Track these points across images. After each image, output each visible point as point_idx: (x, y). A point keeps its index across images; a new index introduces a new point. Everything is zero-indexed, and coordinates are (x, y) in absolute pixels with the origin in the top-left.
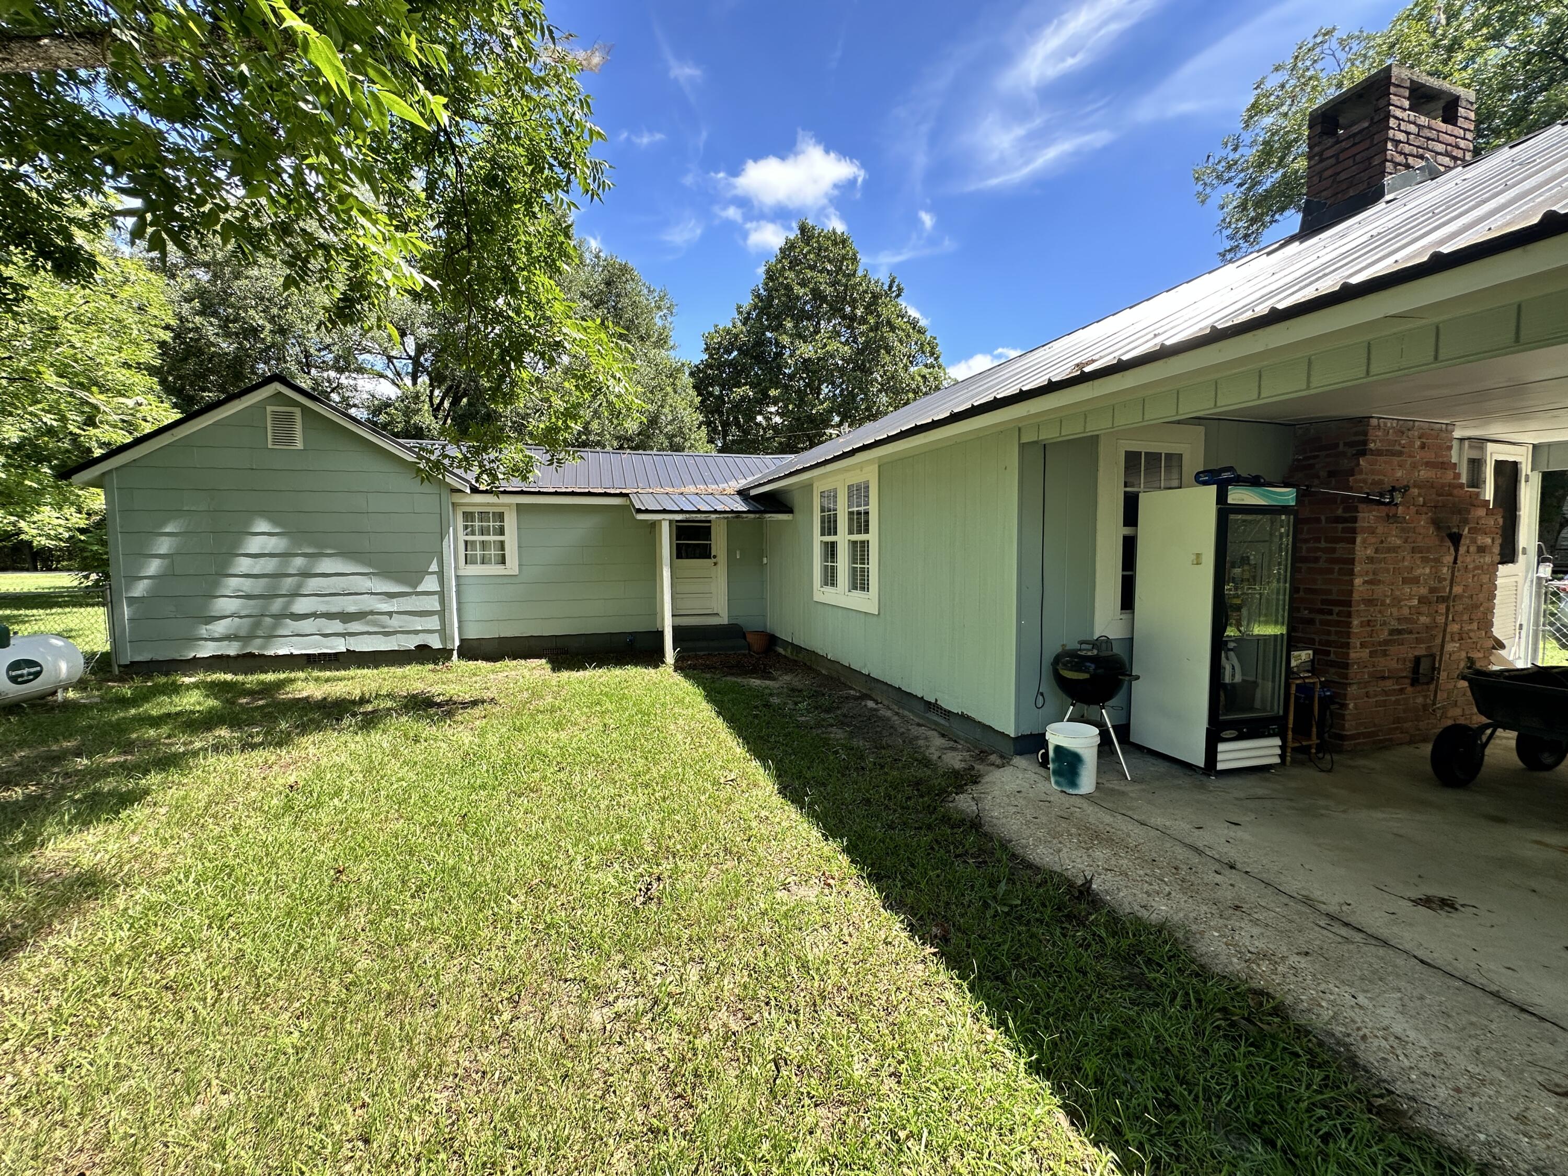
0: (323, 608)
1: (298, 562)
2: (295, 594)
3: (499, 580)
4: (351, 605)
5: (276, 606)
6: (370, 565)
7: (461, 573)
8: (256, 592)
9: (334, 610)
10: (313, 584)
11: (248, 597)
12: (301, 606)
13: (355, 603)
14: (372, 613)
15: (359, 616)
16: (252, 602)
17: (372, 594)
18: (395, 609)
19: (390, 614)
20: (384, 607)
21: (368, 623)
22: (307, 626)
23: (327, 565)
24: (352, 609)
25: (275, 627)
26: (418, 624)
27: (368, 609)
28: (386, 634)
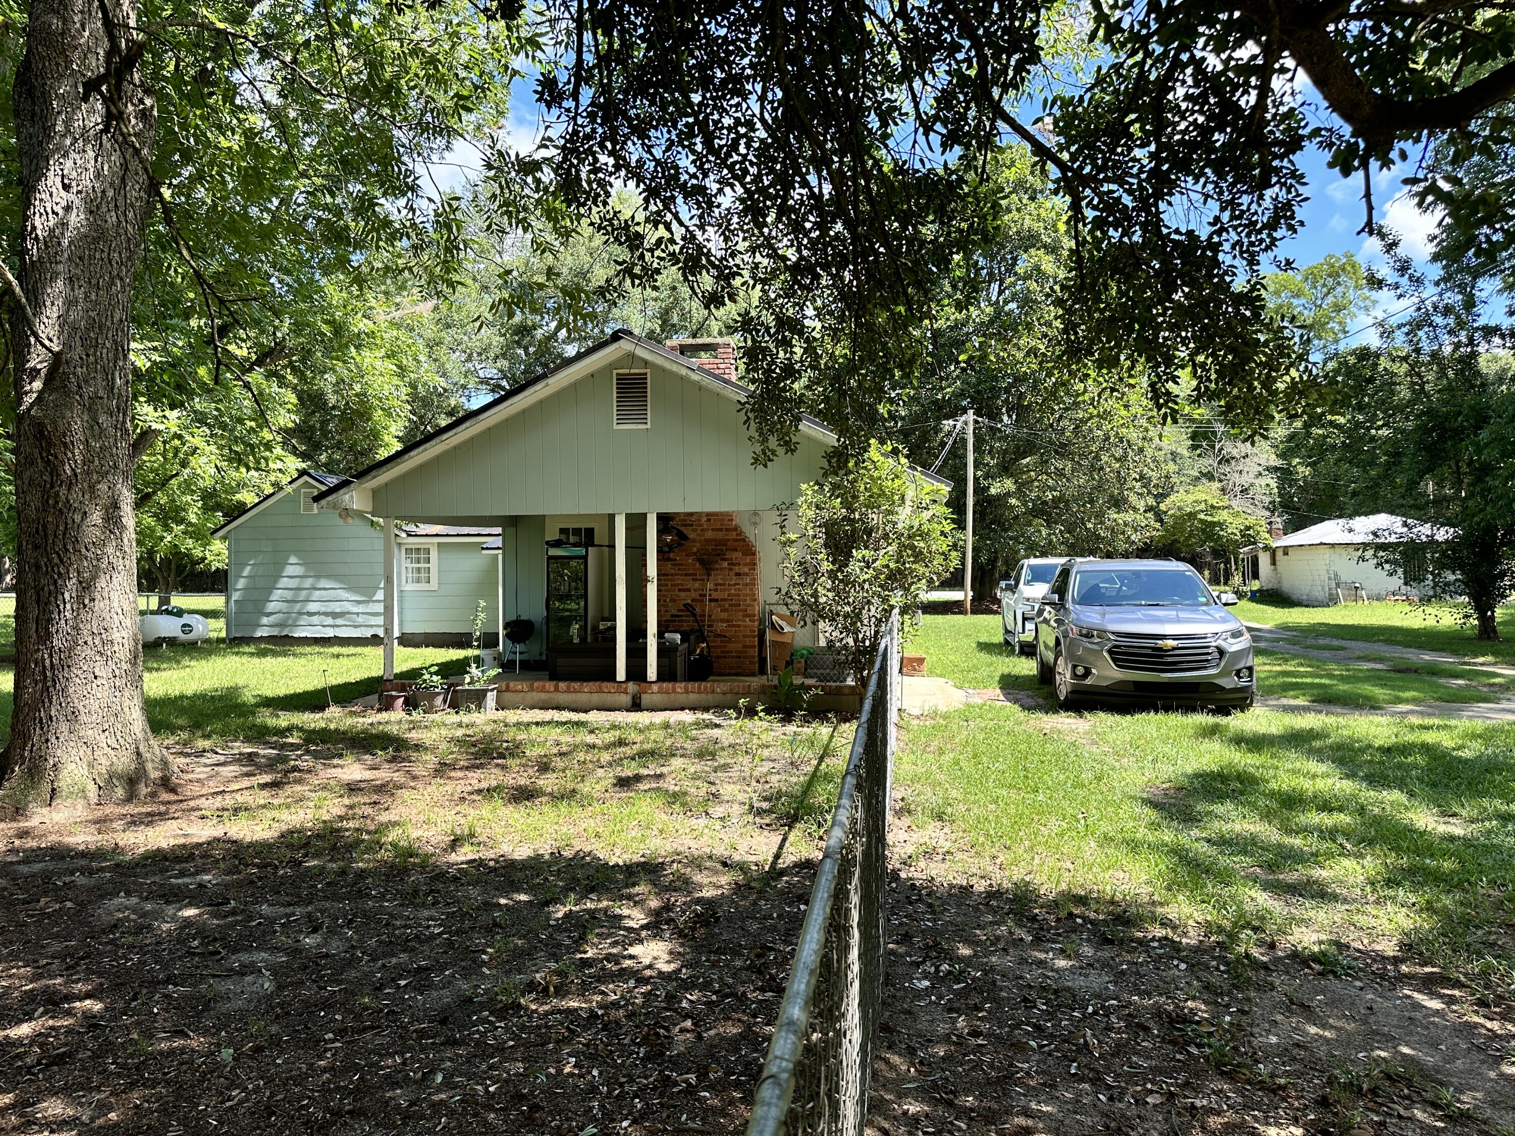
0: (323, 610)
2: (307, 601)
3: (426, 594)
4: (337, 607)
5: (298, 607)
6: (346, 584)
7: (403, 589)
8: (289, 599)
9: (328, 610)
11: (286, 601)
12: (312, 607)
13: (339, 606)
14: (348, 613)
15: (342, 615)
16: (287, 605)
17: (348, 601)
18: (360, 611)
19: (358, 614)
20: (355, 609)
21: (346, 620)
22: (315, 619)
23: (323, 583)
24: (338, 610)
25: (296, 620)
26: (372, 621)
27: (346, 610)
28: (356, 627)
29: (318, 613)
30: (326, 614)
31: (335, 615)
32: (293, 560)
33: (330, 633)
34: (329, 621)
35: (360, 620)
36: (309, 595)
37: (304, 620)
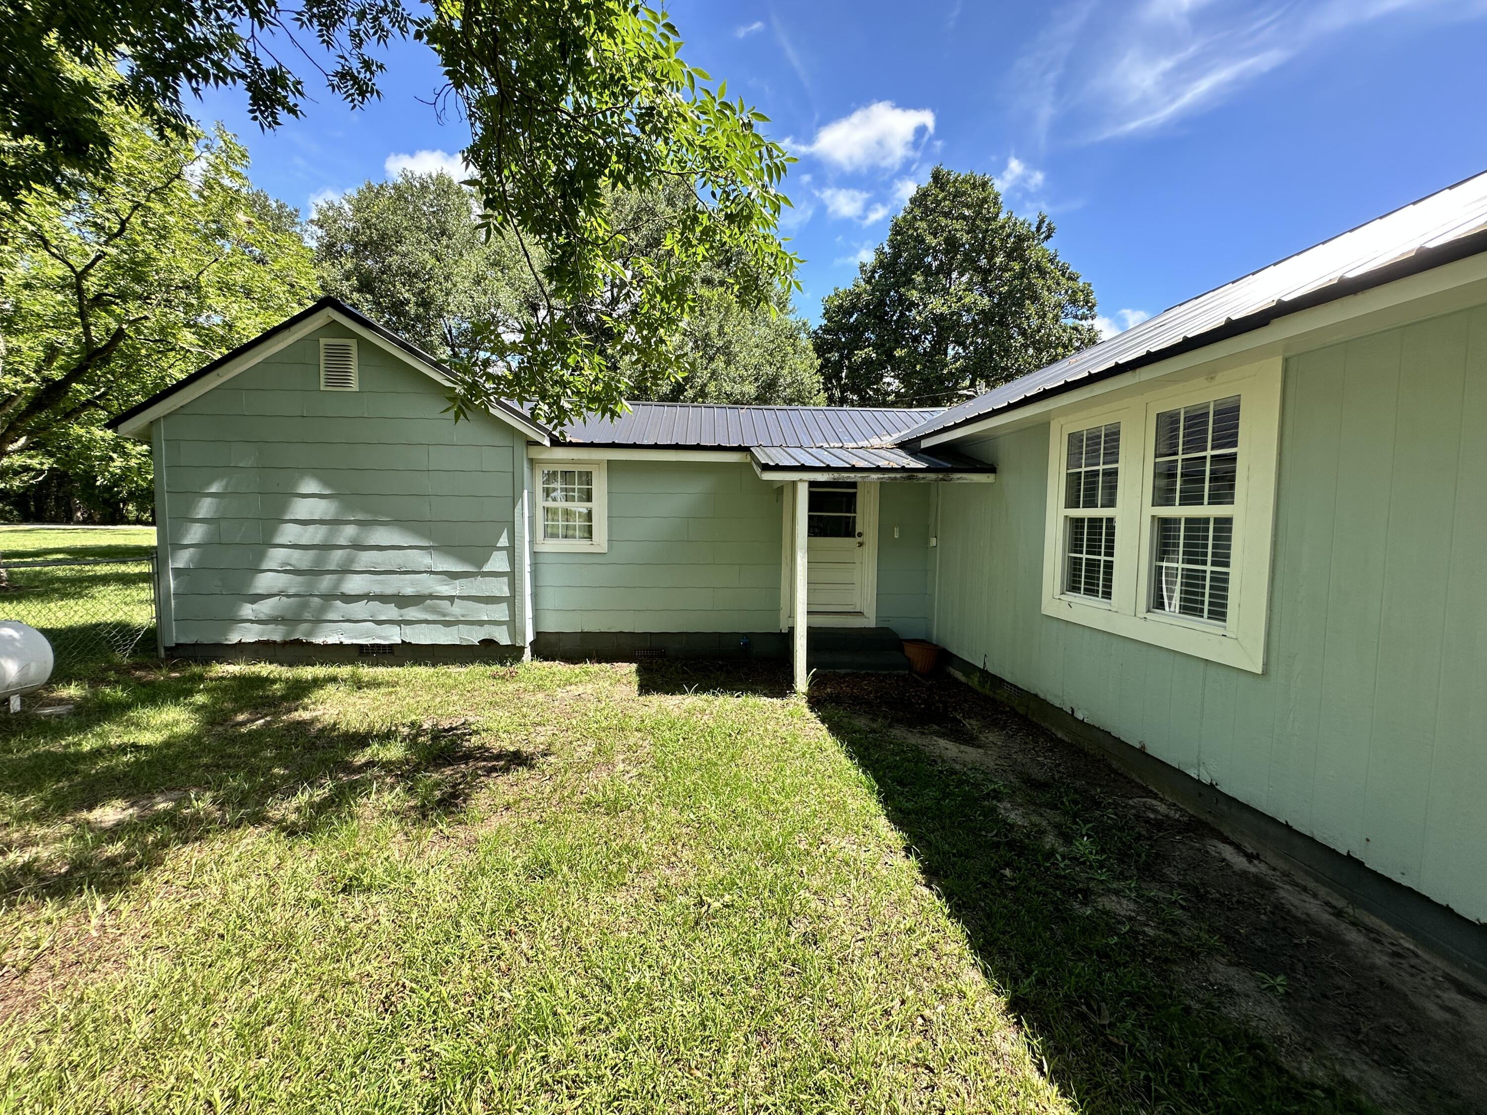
0: (376, 589)
1: (349, 532)
2: (345, 571)
3: (584, 559)
4: (407, 586)
5: (325, 583)
6: (429, 537)
7: (539, 548)
8: (304, 566)
9: (389, 591)
10: (366, 559)
11: (296, 572)
12: (354, 584)
13: (412, 584)
14: (431, 597)
15: (416, 600)
16: (300, 579)
17: (432, 572)
18: (458, 593)
19: (451, 599)
20: (445, 589)
21: (427, 610)
22: (359, 609)
23: (381, 536)
24: (409, 591)
25: (323, 609)
26: (485, 612)
27: (426, 592)
28: (447, 624)
29: (367, 597)
30: (383, 599)
31: (401, 601)
32: (310, 486)
33: (393, 636)
34: (391, 611)
35: (457, 610)
36: (351, 561)
37: (339, 609)
